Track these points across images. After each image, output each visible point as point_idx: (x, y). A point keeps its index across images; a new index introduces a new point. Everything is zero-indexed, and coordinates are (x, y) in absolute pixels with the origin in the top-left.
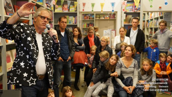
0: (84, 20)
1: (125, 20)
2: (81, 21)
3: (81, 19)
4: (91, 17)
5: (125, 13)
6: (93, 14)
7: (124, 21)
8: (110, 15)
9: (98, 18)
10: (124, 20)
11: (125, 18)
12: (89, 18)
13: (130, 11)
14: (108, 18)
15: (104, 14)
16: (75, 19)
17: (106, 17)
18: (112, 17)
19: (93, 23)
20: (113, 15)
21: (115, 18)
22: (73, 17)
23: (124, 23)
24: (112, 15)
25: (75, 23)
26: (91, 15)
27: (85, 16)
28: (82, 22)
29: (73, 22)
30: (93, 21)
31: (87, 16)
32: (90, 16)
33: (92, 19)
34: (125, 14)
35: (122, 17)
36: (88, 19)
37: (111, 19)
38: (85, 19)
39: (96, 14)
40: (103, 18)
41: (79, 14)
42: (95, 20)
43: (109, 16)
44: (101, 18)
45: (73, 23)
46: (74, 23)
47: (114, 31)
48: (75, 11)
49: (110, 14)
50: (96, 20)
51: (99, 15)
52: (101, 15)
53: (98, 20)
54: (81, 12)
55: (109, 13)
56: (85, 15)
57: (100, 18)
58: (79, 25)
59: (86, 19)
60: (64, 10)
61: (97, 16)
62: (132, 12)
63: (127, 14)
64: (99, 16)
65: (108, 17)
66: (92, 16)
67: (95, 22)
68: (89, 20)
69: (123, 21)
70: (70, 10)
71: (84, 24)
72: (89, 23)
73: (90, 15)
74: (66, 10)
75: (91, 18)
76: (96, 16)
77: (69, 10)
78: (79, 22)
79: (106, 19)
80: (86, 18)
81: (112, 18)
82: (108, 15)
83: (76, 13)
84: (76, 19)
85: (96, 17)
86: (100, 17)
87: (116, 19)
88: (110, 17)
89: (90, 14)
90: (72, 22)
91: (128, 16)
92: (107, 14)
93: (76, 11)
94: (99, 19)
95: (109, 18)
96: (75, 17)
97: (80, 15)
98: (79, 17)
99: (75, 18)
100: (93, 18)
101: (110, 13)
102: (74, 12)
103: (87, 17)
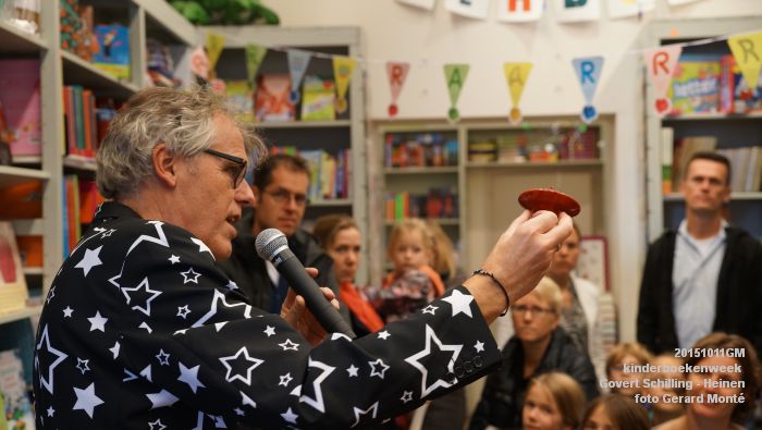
0: (390, 170)
1: (668, 172)
2: (376, 179)
3: (374, 169)
4: (437, 150)
5: (666, 123)
6: (453, 134)
7: (664, 177)
8: (562, 139)
9: (482, 160)
10: (664, 168)
11: (668, 159)
12: (421, 159)
13: (699, 109)
14: (553, 160)
15: (526, 133)
16: (338, 170)
17: (535, 149)
18: (580, 147)
19: (453, 191)
20: (583, 135)
21: (597, 153)
22: (324, 155)
23: (663, 187)
24: (576, 136)
25: (341, 194)
26: (440, 138)
27: (396, 146)
28: (382, 183)
29: (326, 190)
30: (455, 176)
31: (413, 145)
32: (429, 146)
33: (443, 164)
34: (668, 133)
35: (646, 149)
36: (415, 164)
37: (572, 161)
38: (396, 165)
39: (471, 133)
40: (519, 160)
41: (366, 134)
42: (461, 169)
43: (557, 146)
44: (503, 161)
45: (326, 197)
46: (334, 195)
47: (599, 245)
48: (338, 116)
49: (566, 131)
50: (469, 170)
51: (490, 136)
52: (501, 140)
53: (486, 169)
54: (377, 123)
55: (556, 125)
56: (397, 140)
57: (496, 159)
58: (367, 207)
59: (407, 164)
60: (267, 113)
61: (476, 147)
62: (713, 114)
63: (681, 129)
64: (488, 147)
65: (549, 148)
66: (442, 144)
67: (468, 186)
68: (421, 169)
69: (656, 175)
70: (306, 113)
71: (393, 195)
72: (422, 189)
73: (428, 139)
74: (278, 111)
75: (437, 159)
76: (470, 142)
77: (297, 111)
78: (367, 187)
79: (536, 162)
80: (404, 157)
81: (577, 155)
82: (554, 139)
83: (346, 131)
84: (344, 169)
85: (471, 153)
86: (495, 153)
87: (604, 159)
88: (562, 150)
89: (433, 133)
90: (320, 187)
91: (687, 141)
92: (547, 132)
93: (346, 115)
94: (493, 164)
95: (560, 157)
96: (341, 157)
97: (370, 142)
98: (365, 155)
99: (336, 158)
100: (454, 161)
101: (567, 124)
102: (333, 122)
103: (413, 153)
